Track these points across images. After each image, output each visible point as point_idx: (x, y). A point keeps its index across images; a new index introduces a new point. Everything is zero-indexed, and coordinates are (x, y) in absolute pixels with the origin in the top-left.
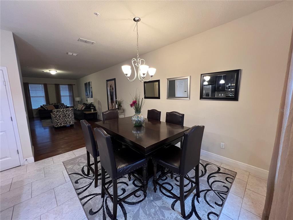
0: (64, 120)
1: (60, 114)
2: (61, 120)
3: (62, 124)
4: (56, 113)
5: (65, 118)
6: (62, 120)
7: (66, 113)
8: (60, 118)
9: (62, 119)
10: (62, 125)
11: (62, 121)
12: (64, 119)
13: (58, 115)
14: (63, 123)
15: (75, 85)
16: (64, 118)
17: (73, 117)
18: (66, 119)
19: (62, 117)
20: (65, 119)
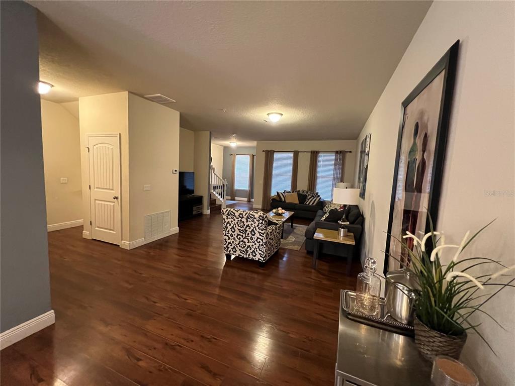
1: (233, 223)
2: (236, 239)
4: (227, 218)
5: (244, 235)
7: (246, 224)
8: (233, 233)
10: (237, 254)
13: (230, 225)
14: (240, 250)
15: (350, 152)
17: (262, 240)
19: (237, 231)
20: (244, 240)
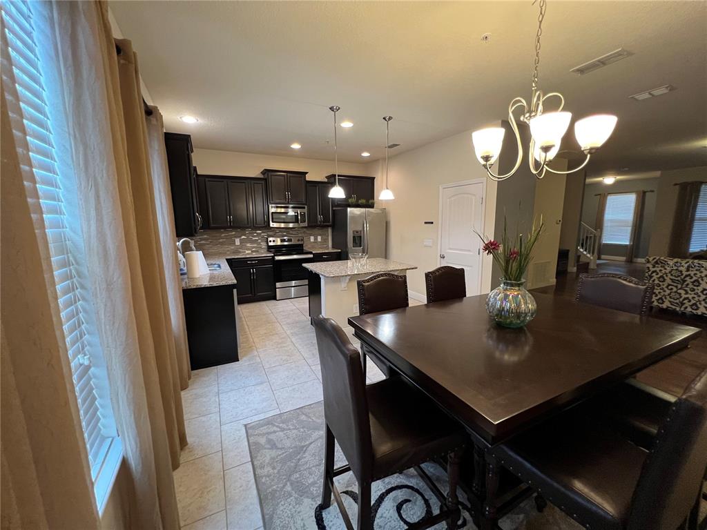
0: (676, 292)
1: (663, 272)
2: (666, 289)
3: (663, 302)
4: (654, 267)
5: (679, 286)
6: (668, 292)
7: (685, 273)
8: (661, 283)
9: (667, 287)
10: (664, 306)
11: (666, 294)
12: (675, 289)
13: (657, 274)
14: (670, 302)
16: (676, 287)
18: (682, 292)
19: (668, 281)
20: (679, 291)
